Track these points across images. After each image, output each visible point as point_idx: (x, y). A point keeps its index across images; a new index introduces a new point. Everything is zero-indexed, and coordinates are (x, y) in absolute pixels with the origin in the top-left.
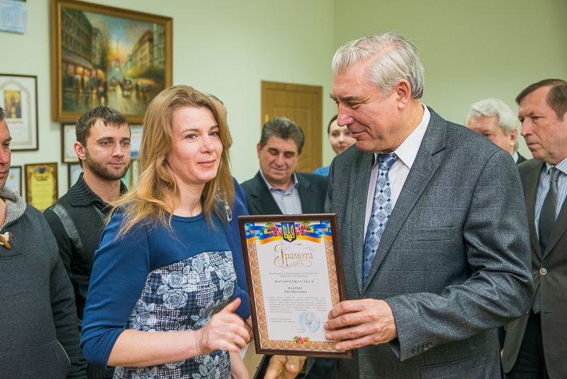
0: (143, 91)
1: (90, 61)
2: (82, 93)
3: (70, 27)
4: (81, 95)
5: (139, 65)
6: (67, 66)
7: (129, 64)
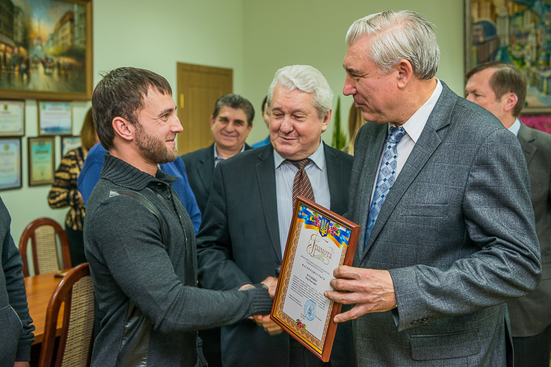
0: (64, 69)
1: (12, 38)
2: (5, 69)
4: (3, 71)
5: (60, 43)
7: (51, 42)
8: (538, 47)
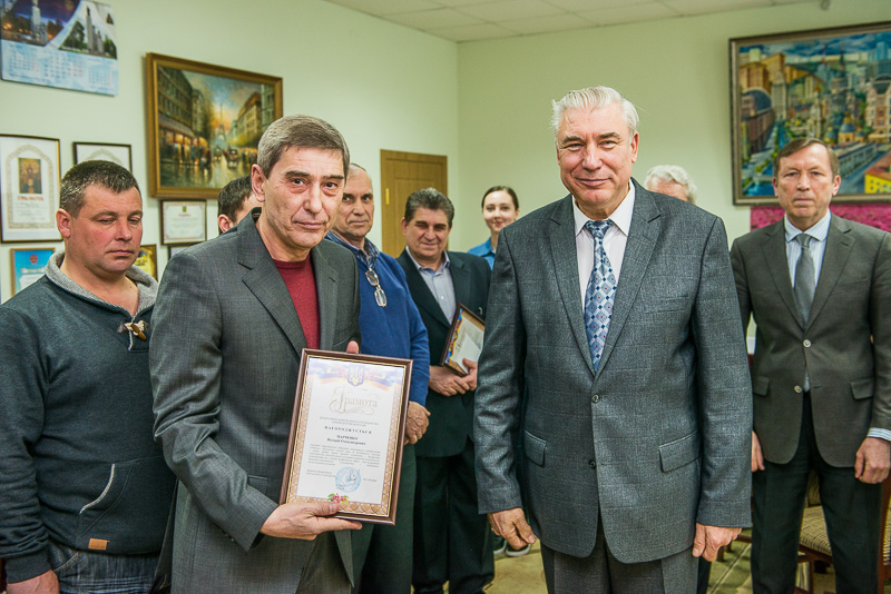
0: (250, 161)
1: (191, 127)
2: (183, 164)
3: (168, 87)
4: (181, 166)
5: (246, 132)
6: (165, 134)
7: (235, 130)
8: (823, 121)
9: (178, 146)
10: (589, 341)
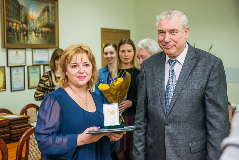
0: (44, 33)
1: (19, 20)
2: (16, 35)
3: (10, 5)
4: (15, 36)
5: (43, 22)
6: (9, 23)
7: (38, 21)
9: (14, 28)
10: (166, 104)
